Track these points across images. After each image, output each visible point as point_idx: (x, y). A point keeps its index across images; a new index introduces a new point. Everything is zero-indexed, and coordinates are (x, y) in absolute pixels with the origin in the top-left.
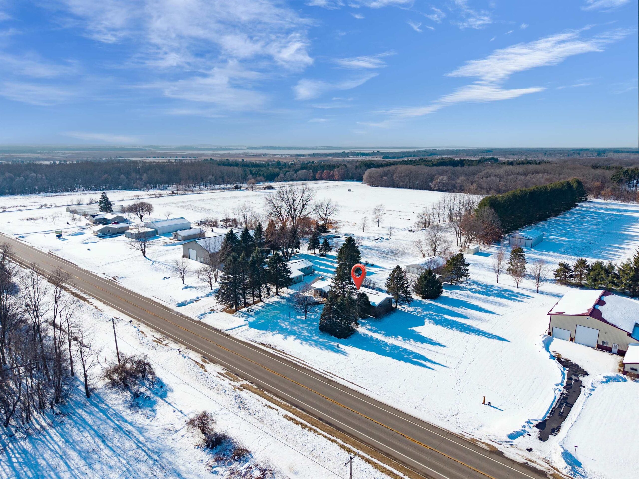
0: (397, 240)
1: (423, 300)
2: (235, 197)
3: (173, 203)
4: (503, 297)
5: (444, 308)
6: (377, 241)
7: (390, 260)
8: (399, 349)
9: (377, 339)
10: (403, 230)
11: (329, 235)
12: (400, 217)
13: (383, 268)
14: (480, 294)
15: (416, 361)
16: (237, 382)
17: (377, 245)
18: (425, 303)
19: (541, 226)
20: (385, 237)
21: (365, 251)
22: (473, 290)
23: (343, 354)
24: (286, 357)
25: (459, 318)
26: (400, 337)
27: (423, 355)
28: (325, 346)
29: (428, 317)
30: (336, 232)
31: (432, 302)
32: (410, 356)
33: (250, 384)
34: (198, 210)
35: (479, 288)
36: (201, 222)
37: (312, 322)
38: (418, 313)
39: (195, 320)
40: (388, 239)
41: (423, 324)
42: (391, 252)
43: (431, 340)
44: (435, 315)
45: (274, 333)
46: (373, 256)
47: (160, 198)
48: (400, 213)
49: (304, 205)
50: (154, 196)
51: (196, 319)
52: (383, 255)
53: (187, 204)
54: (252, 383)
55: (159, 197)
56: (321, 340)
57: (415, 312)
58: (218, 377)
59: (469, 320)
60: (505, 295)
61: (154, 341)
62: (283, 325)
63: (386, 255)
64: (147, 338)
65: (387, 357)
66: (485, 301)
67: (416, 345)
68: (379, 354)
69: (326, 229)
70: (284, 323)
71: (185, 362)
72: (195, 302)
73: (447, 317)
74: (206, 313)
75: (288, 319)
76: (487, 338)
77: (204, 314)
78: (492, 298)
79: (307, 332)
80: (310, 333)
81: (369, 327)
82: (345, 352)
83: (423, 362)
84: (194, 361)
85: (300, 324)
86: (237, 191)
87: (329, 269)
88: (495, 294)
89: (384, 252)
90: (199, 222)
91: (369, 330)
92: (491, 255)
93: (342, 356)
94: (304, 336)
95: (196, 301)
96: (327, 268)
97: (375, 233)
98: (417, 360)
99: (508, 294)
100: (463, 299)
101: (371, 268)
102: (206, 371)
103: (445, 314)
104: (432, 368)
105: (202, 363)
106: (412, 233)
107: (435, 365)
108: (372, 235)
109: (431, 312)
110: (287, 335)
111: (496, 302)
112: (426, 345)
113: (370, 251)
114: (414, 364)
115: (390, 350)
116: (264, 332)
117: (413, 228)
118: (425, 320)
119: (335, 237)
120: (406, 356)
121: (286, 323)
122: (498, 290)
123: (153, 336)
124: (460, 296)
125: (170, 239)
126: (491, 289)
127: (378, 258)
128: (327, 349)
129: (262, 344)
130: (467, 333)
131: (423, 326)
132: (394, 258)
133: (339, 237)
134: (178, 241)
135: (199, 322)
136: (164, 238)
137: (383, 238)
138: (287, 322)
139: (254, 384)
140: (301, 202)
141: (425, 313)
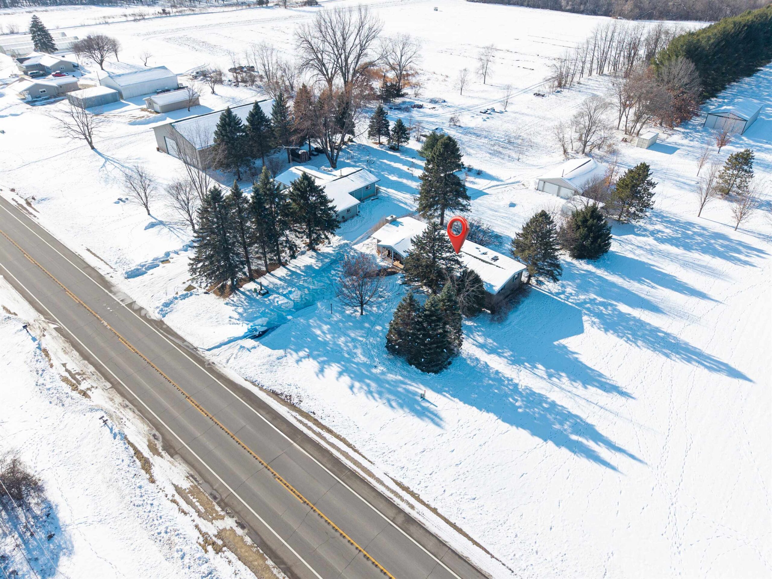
0: (517, 116)
1: (575, 262)
2: (257, 21)
3: (160, 32)
4: (716, 253)
5: (613, 285)
6: (485, 116)
7: (509, 161)
8: (540, 404)
9: (497, 372)
10: (525, 91)
11: (404, 103)
12: (518, 63)
13: (498, 180)
14: (672, 245)
15: (577, 442)
16: (211, 521)
17: (485, 125)
18: (578, 269)
19: (746, 86)
20: (498, 107)
21: (465, 138)
22: (659, 235)
23: (432, 420)
24: (319, 435)
25: (646, 312)
26: (540, 366)
27: (589, 421)
28: (397, 394)
29: (588, 309)
30: (416, 95)
31: (591, 268)
32: (566, 427)
33: (239, 531)
34: (197, 47)
35: (668, 231)
36: (197, 73)
37: (373, 324)
38: (568, 298)
39: (153, 317)
40: (501, 112)
41: (580, 330)
42: (510, 142)
43: (601, 375)
44: (602, 304)
45: (302, 354)
46: (478, 150)
47: (142, 22)
48: (517, 56)
49: (362, 48)
50: (132, 18)
51: (155, 315)
52: (496, 148)
53: (181, 34)
54: (243, 527)
55: (139, 20)
56: (391, 377)
57: (562, 296)
58: (174, 501)
59: (664, 317)
60: (717, 246)
61: (65, 380)
62: (318, 332)
63: (501, 149)
64: (53, 370)
65: (521, 430)
66: (686, 264)
67: (574, 390)
68: (504, 421)
69: (399, 90)
70: (320, 327)
71: (114, 449)
72: (161, 265)
73: (623, 308)
74: (176, 298)
75: (329, 317)
76: (706, 371)
77: (171, 302)
78: (695, 256)
79: (364, 354)
80: (371, 357)
81: (481, 340)
82: (436, 415)
83: (591, 444)
84: (132, 445)
85: (350, 328)
86: (262, 9)
87: (405, 181)
88: (698, 244)
89: (497, 142)
90: (194, 74)
91: (482, 346)
92: (678, 151)
93: (431, 426)
94: (357, 364)
95: (163, 262)
96: (400, 180)
97: (480, 98)
98: (581, 439)
99: (722, 246)
100: (645, 258)
101: (477, 180)
102: (152, 481)
103: (618, 300)
104: (612, 463)
105: (146, 453)
106: (540, 99)
107: (618, 455)
108: (476, 102)
109: (593, 296)
110: (324, 362)
111: (705, 267)
112: (593, 392)
113: (474, 138)
114: (575, 452)
115: (526, 407)
116: (281, 352)
117: (541, 89)
118: (585, 318)
119: (415, 106)
120: (557, 427)
121: (325, 327)
122: (701, 235)
123: (64, 365)
124: (638, 252)
125: (143, 110)
126: (690, 232)
127: (488, 155)
128: (401, 406)
129: (274, 394)
130: (667, 356)
131: (581, 335)
132: (514, 155)
133: (420, 107)
134: (154, 115)
135: (159, 324)
136: (132, 106)
137: (494, 110)
138: (326, 323)
139: (246, 531)
140: (357, 41)
141: (582, 297)
